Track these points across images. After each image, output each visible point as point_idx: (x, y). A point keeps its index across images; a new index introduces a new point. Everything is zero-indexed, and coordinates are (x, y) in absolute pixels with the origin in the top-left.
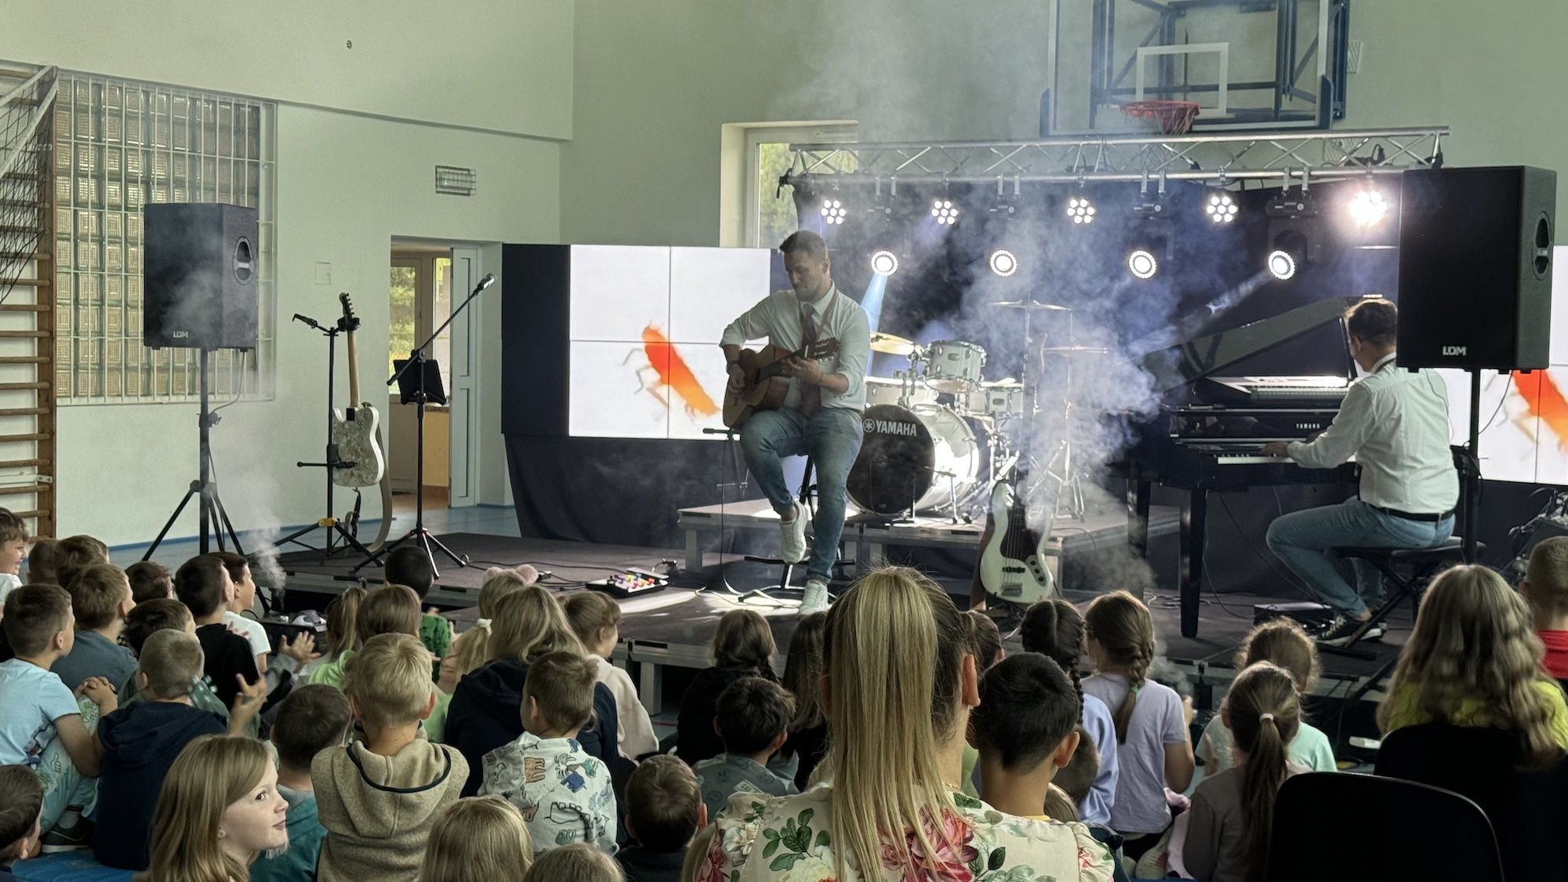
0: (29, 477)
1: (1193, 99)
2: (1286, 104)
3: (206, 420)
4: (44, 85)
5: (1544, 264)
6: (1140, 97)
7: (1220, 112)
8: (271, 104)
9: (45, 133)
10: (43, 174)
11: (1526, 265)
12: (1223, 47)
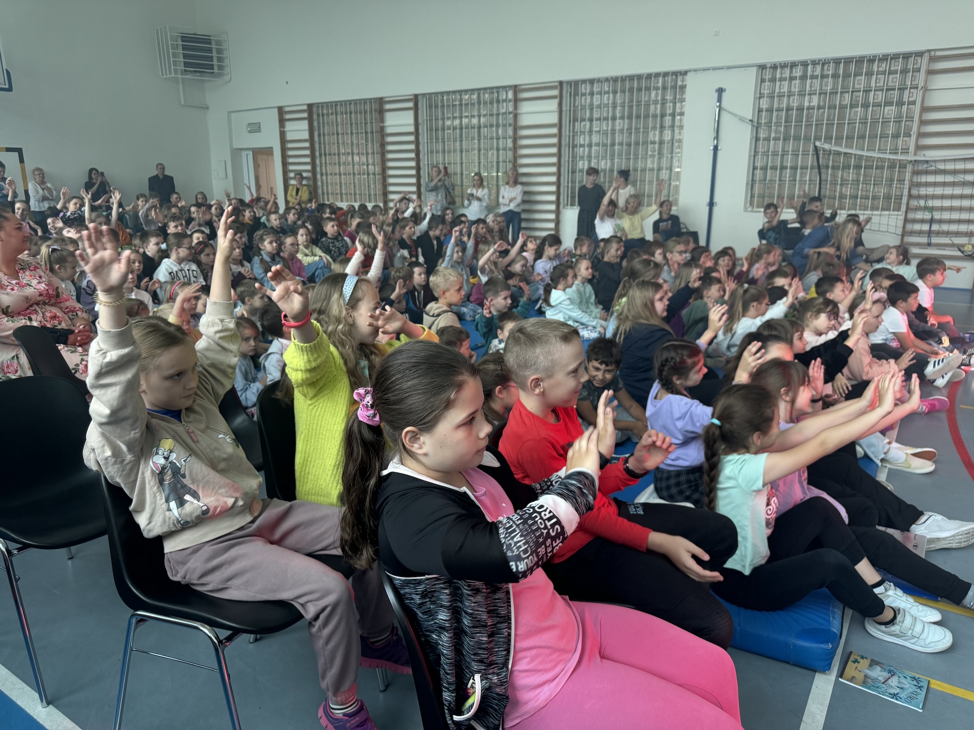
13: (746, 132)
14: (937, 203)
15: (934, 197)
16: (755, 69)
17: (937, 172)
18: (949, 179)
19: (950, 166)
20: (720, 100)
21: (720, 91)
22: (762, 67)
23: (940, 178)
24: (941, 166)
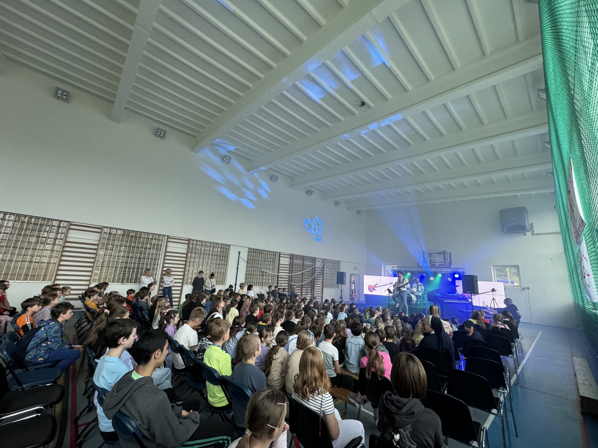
0: (321, 295)
1: (435, 263)
2: (445, 264)
3: (342, 291)
4: (324, 260)
5: (477, 284)
6: (429, 263)
7: (438, 265)
8: (340, 261)
9: (324, 264)
10: (323, 268)
11: (475, 284)
12: (438, 258)
13: (245, 264)
14: (282, 285)
15: (282, 283)
16: (248, 248)
17: (282, 278)
18: (284, 279)
19: (284, 277)
20: (239, 255)
21: (239, 252)
22: (249, 248)
23: (283, 279)
24: (283, 277)
